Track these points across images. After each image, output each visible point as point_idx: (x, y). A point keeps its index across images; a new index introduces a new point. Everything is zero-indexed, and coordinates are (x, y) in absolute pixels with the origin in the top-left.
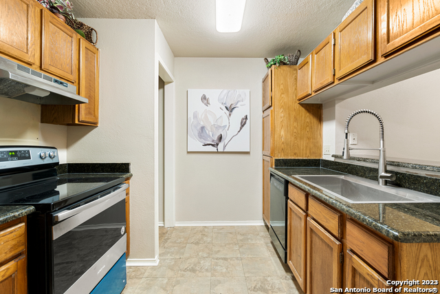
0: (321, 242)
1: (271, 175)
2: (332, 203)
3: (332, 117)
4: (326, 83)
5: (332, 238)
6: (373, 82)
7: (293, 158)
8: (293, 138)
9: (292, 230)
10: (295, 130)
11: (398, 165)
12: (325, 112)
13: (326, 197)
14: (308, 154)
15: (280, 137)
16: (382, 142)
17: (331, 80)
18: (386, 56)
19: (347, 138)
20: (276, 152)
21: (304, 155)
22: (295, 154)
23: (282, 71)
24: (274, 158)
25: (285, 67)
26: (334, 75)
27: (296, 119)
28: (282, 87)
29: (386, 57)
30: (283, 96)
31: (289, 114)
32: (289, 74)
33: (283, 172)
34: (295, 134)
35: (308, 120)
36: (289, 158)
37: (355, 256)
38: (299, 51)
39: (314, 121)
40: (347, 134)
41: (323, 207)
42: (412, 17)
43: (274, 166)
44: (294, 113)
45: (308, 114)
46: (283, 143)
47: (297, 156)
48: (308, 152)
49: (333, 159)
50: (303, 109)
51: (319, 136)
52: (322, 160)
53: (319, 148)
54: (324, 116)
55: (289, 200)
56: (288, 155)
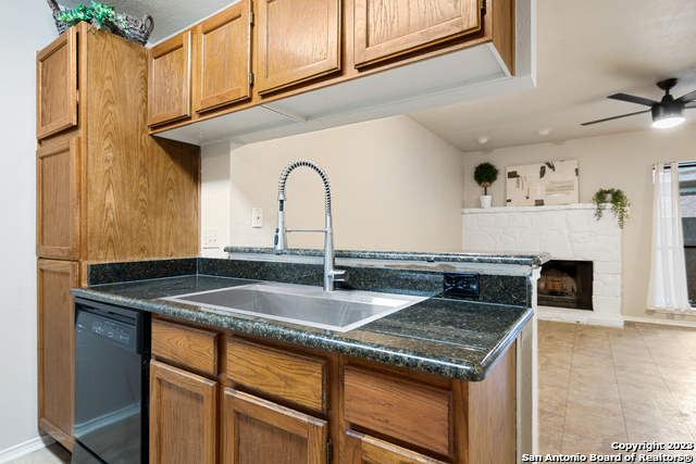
0: (267, 435)
1: (79, 307)
2: (309, 342)
3: (223, 174)
4: (232, 97)
5: (304, 418)
6: (307, 118)
7: (137, 259)
8: (137, 213)
9: (166, 433)
10: (142, 196)
11: (349, 256)
12: (207, 164)
13: (287, 332)
14: (172, 248)
15: (104, 209)
16: (328, 218)
17: (244, 93)
18: (362, 68)
19: (282, 209)
20: (92, 247)
21: (164, 252)
22: (142, 250)
23: (108, 47)
24: (85, 265)
25: (116, 40)
26: (252, 85)
27: (144, 171)
28: (108, 85)
29: (360, 70)
30: (111, 107)
31: (128, 155)
32: (127, 60)
33: (124, 295)
34: (141, 204)
35: (171, 175)
36: (129, 259)
37: (367, 439)
38: (150, 18)
39: (184, 178)
40: (282, 201)
41: (273, 356)
42: (407, 14)
43: (85, 284)
44: (141, 156)
45: (171, 163)
46: (112, 224)
47: (148, 255)
48: (171, 244)
49: (224, 256)
50: (161, 149)
51: (193, 211)
52: (202, 259)
53: (194, 235)
54: (204, 171)
55: (153, 362)
56: (124, 254)
